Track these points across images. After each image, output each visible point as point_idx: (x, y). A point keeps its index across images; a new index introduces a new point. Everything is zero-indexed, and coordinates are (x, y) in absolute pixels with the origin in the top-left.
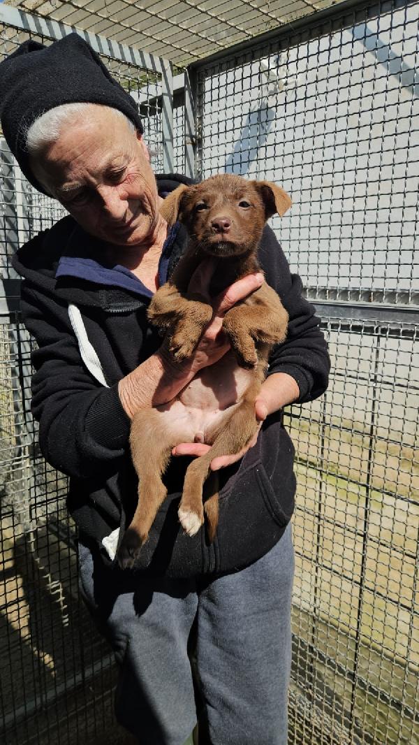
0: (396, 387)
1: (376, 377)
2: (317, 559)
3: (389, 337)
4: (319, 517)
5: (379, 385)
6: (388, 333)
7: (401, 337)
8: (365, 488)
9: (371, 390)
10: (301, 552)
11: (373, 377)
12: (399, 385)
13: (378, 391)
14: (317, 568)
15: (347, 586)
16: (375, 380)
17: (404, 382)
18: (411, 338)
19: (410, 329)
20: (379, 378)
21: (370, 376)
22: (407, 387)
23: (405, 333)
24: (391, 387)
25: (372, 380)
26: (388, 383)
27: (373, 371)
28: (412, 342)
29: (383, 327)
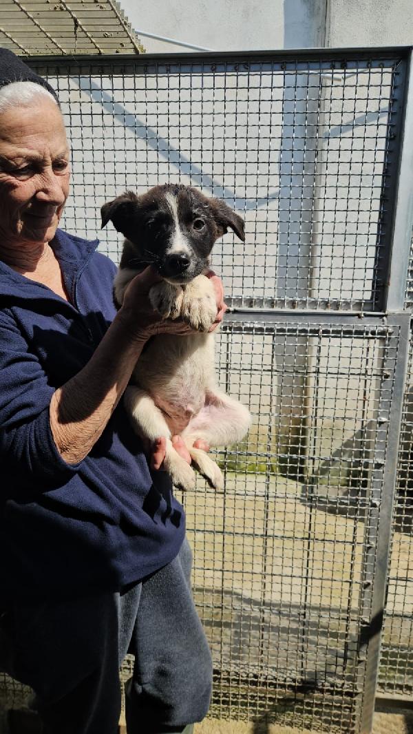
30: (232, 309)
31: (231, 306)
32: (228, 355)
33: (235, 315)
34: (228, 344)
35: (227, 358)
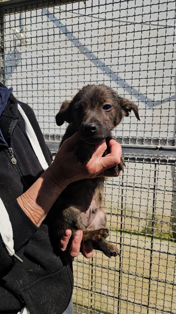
0: (135, 188)
1: (123, 183)
2: (92, 289)
3: (130, 162)
4: (92, 265)
5: (125, 188)
6: (129, 159)
7: (136, 161)
8: (119, 245)
9: (121, 191)
10: (82, 287)
11: (121, 184)
12: (136, 187)
13: (124, 191)
14: (91, 294)
15: (111, 301)
16: (122, 185)
17: (140, 186)
18: (142, 162)
19: (140, 157)
20: (125, 184)
21: (120, 183)
22: (141, 188)
23: (138, 159)
24: (132, 188)
25: (121, 185)
26: (130, 186)
27: (121, 180)
28: (142, 164)
29: (125, 157)
30: (159, 146)
31: (158, 145)
32: (155, 179)
33: (161, 151)
34: (155, 171)
35: (155, 182)
